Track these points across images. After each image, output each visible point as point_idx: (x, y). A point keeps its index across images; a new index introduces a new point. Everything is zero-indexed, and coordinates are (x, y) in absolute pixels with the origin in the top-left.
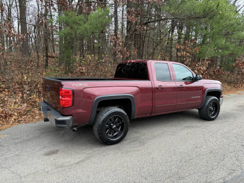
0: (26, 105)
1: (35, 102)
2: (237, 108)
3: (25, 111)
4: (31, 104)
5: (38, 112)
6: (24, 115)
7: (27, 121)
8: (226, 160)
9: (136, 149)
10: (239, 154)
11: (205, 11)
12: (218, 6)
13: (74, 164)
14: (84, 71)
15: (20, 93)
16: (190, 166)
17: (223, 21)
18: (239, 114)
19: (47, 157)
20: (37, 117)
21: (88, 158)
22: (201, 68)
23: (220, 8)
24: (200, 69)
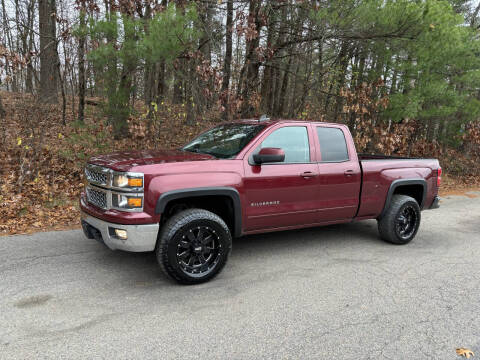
0: (20, 196)
1: (39, 193)
2: (457, 226)
3: (16, 209)
4: (30, 197)
5: (41, 213)
6: (12, 218)
7: (14, 231)
8: (404, 338)
9: (215, 303)
10: (436, 327)
11: (400, 22)
12: (426, 12)
13: (71, 330)
14: (143, 134)
15: (13, 172)
16: (320, 348)
17: (438, 43)
18: (459, 239)
19: (19, 311)
20: (36, 224)
21: (105, 318)
22: (392, 139)
23: (430, 16)
24: (389, 142)
